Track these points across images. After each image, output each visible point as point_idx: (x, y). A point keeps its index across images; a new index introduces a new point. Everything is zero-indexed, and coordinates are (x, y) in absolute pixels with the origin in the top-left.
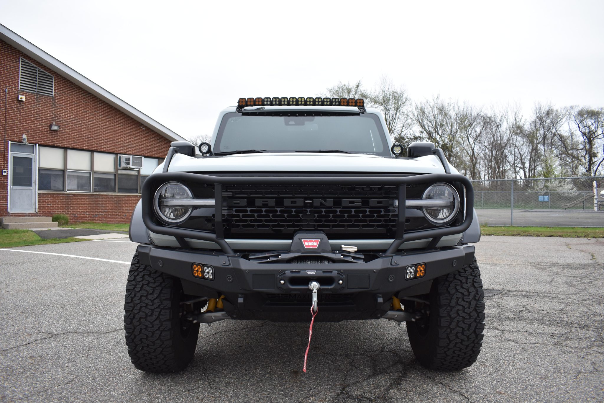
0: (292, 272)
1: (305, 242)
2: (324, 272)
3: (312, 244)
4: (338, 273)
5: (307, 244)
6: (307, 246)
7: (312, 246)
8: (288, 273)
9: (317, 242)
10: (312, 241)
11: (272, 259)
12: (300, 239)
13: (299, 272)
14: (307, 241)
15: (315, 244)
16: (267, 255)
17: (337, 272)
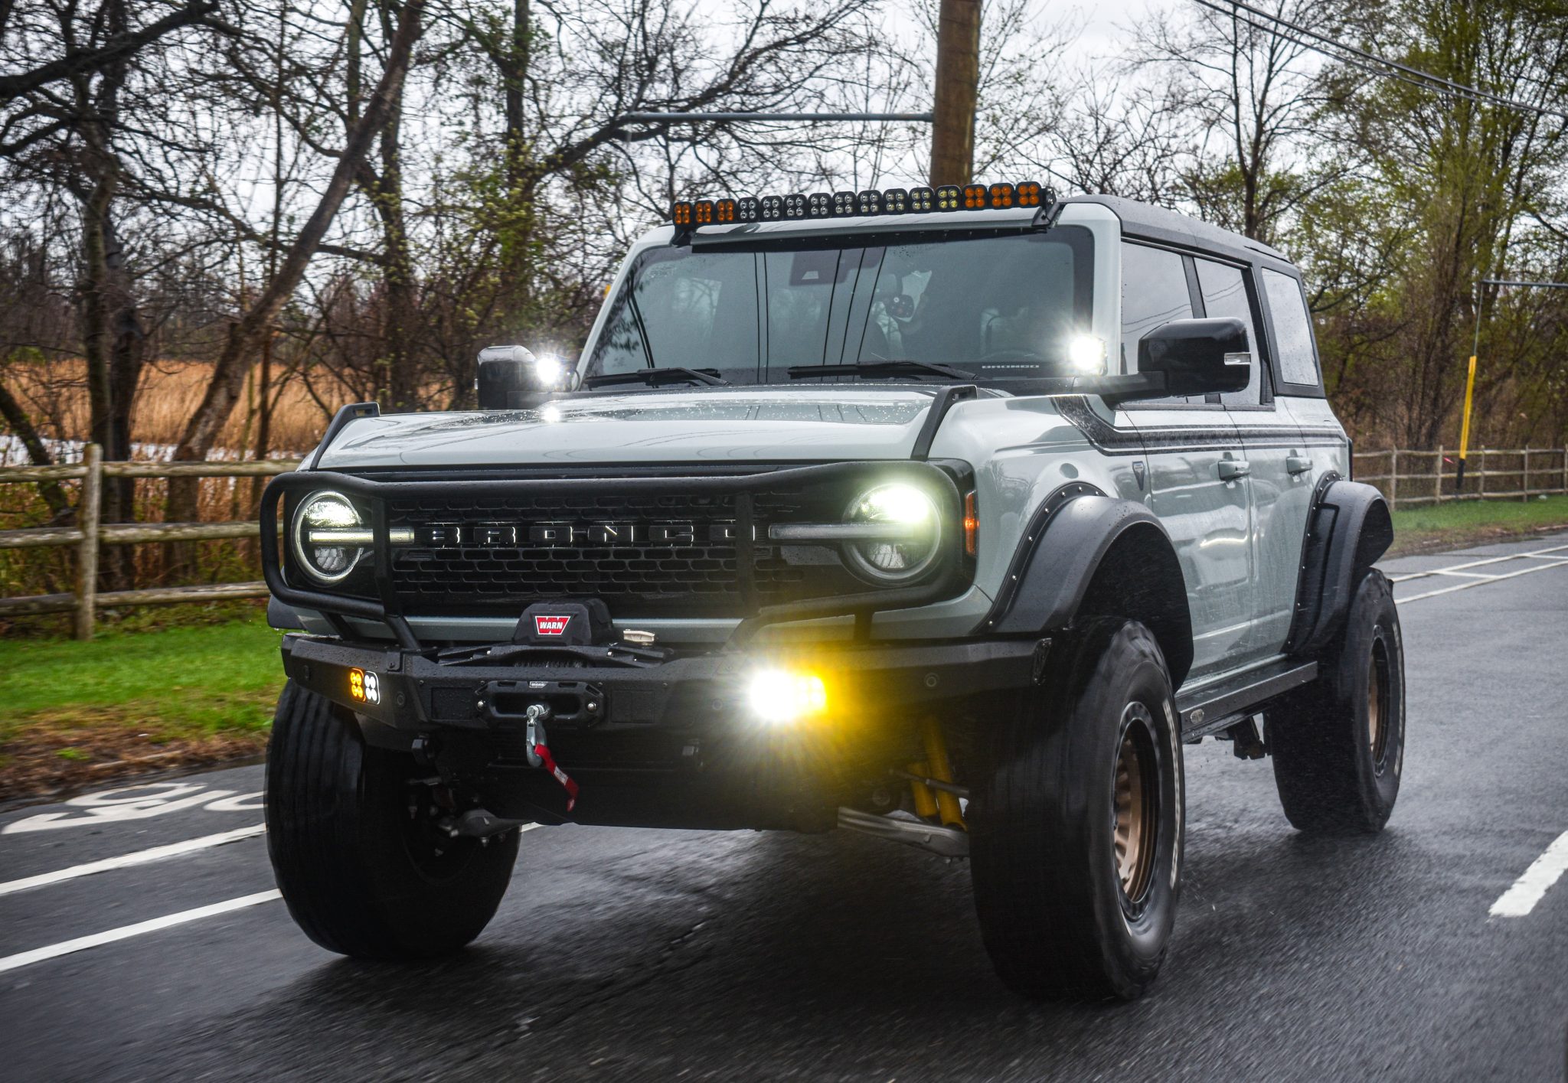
0: (501, 684)
1: (540, 620)
2: (560, 685)
3: (554, 625)
4: (588, 688)
5: (543, 625)
6: (542, 631)
7: (553, 631)
8: (493, 686)
9: (564, 621)
10: (555, 620)
11: (476, 657)
12: (532, 616)
13: (513, 684)
14: (544, 620)
15: (560, 625)
16: (468, 649)
17: (585, 685)
